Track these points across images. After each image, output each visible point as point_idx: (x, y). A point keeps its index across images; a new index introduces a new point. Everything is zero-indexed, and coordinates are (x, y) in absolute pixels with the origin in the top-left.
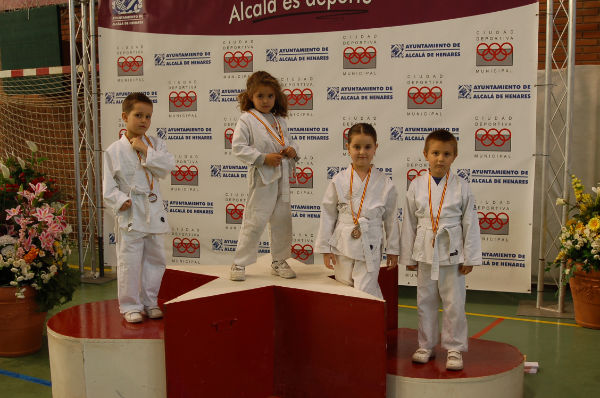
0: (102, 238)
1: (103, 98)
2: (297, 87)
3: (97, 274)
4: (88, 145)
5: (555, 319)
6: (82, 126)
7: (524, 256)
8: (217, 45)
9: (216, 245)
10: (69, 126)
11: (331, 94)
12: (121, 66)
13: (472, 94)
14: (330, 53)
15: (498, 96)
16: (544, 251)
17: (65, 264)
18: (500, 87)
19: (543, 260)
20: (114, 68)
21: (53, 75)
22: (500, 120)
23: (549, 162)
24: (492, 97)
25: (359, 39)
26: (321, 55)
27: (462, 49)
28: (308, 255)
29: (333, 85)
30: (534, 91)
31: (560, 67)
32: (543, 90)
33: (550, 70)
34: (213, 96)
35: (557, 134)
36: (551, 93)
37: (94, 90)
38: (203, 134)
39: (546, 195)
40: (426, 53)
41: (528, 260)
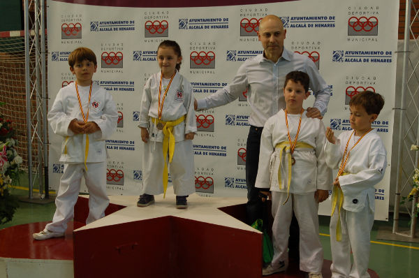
0: (47, 167)
1: (50, 56)
2: (202, 50)
3: (43, 196)
4: (37, 94)
5: (407, 243)
6: (33, 78)
7: (383, 191)
8: (140, 15)
9: (136, 175)
10: (23, 78)
11: (230, 56)
12: (64, 30)
13: (344, 58)
14: (230, 23)
15: (365, 60)
16: (400, 187)
17: (6, 191)
18: (367, 53)
19: (399, 194)
20: (59, 33)
21: (13, 37)
22: (366, 80)
23: (405, 115)
24: (360, 60)
25: (253, 12)
26: (222, 25)
27: (336, 22)
28: (209, 185)
29: (232, 49)
30: (395, 57)
31: (416, 38)
32: (402, 56)
33: (408, 40)
34: (136, 56)
35: (413, 92)
36: (408, 58)
37: (43, 50)
38: (127, 87)
39: (402, 141)
40: (307, 24)
41: (387, 194)
